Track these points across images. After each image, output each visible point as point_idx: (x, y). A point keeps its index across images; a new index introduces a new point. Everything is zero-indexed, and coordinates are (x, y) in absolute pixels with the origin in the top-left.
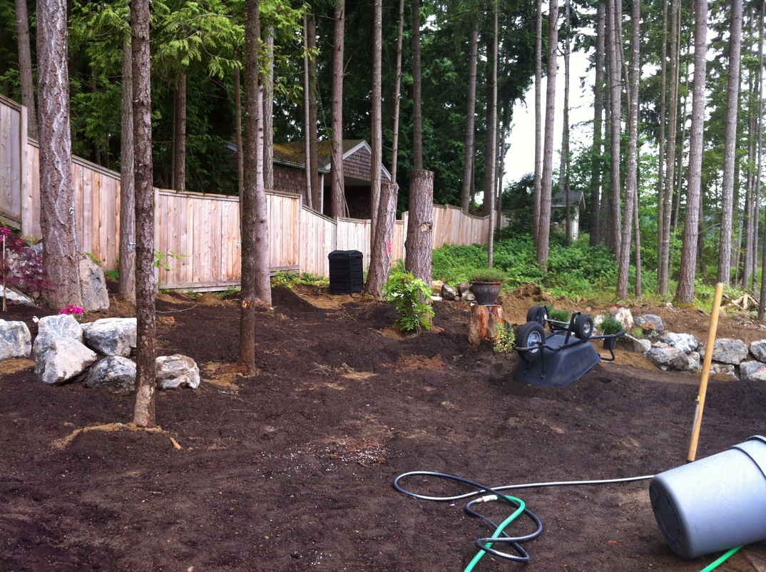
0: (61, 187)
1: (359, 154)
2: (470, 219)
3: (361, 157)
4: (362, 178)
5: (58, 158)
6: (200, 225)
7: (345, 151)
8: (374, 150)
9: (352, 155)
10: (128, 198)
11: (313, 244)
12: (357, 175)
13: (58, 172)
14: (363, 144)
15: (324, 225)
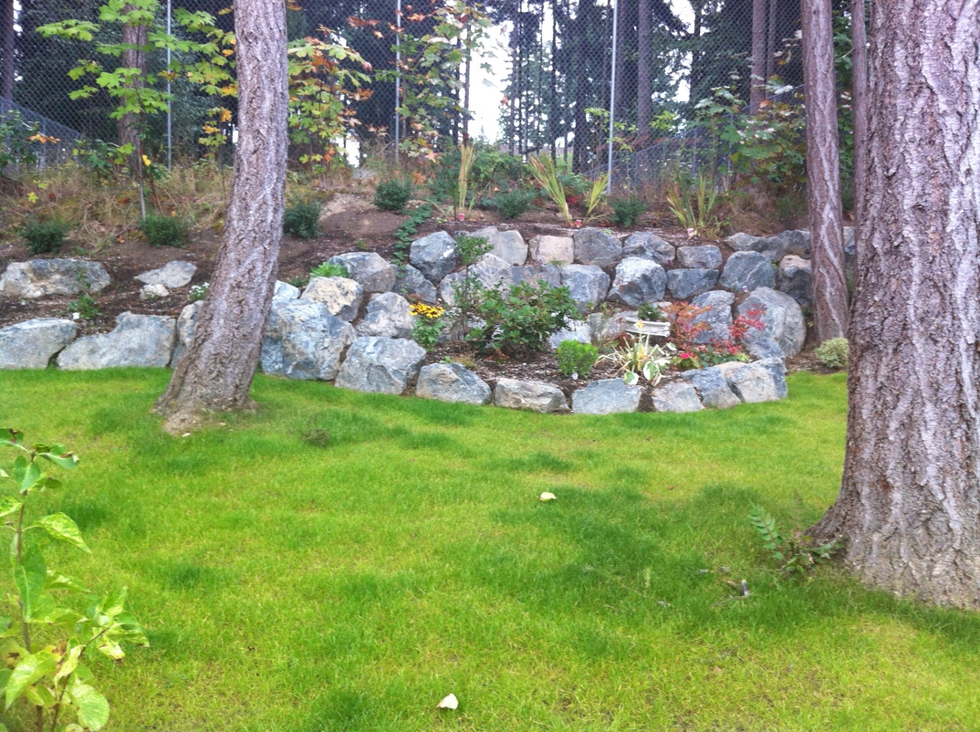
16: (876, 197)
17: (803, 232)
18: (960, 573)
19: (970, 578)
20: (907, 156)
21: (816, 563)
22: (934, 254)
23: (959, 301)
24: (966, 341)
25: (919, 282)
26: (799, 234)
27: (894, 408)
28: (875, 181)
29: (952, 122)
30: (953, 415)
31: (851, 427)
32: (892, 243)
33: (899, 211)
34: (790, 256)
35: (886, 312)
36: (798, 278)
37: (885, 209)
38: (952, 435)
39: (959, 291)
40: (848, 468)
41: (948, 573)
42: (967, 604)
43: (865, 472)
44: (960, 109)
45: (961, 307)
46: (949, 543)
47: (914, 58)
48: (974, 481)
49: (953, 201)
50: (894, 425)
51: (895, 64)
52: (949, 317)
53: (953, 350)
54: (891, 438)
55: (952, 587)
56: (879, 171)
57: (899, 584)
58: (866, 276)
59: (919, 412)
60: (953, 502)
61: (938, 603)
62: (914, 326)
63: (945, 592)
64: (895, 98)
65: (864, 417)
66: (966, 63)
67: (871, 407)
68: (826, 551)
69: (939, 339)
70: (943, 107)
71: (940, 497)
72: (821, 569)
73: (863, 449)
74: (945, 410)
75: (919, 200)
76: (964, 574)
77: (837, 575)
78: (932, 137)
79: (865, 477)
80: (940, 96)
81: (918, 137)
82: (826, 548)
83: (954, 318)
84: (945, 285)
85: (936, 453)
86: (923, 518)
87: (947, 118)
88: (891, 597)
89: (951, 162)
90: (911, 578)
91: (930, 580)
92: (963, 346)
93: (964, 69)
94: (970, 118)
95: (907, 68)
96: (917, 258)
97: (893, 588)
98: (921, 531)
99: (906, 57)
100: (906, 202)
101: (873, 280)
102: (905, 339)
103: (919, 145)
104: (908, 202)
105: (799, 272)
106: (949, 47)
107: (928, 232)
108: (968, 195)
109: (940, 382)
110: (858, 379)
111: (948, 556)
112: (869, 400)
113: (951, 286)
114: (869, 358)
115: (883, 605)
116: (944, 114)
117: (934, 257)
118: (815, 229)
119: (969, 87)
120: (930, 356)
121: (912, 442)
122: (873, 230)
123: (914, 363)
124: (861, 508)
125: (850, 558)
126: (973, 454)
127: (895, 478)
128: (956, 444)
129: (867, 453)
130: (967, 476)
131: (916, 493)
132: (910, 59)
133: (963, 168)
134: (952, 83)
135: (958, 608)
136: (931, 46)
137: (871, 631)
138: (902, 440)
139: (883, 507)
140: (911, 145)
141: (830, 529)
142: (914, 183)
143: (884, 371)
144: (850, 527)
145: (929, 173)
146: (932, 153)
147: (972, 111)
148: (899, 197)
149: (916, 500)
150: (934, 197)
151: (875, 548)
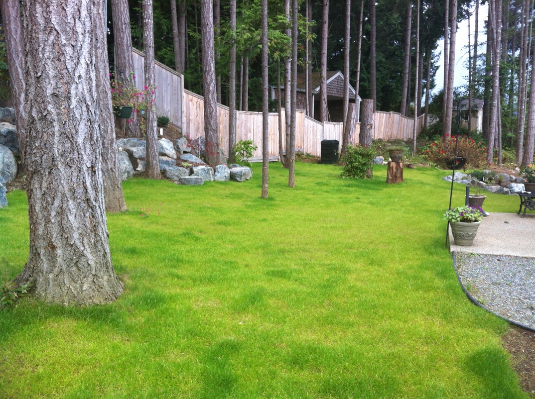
0: (214, 114)
1: (336, 80)
2: (406, 119)
3: (337, 82)
4: (338, 95)
5: (212, 102)
6: (256, 128)
7: (328, 78)
8: (345, 77)
9: (332, 81)
10: (233, 117)
11: (311, 137)
12: (334, 93)
13: (212, 108)
14: (339, 74)
15: (317, 127)
16: (32, 88)
17: (11, 109)
18: (97, 287)
19: (102, 288)
20: (47, 67)
21: (20, 297)
22: (65, 120)
23: (81, 145)
24: (86, 165)
25: (58, 135)
26: (8, 110)
27: (52, 205)
28: (30, 79)
29: (69, 50)
30: (84, 205)
31: (31, 218)
32: (42, 114)
33: (45, 96)
34: (4, 123)
35: (42, 152)
36: (10, 136)
37: (37, 95)
38: (85, 215)
39: (80, 140)
40: (32, 240)
41: (90, 287)
42: (102, 301)
43: (41, 241)
44: (73, 44)
45: (82, 148)
46: (90, 272)
47: (47, 13)
48: (99, 238)
49: (73, 92)
50: (53, 213)
51: (37, 15)
52: (76, 153)
53: (80, 171)
54: (53, 221)
55: (94, 294)
56: (32, 74)
57: (66, 299)
58: (30, 132)
59: (66, 205)
60: (89, 250)
61: (87, 305)
62: (58, 159)
63: (90, 298)
64: (38, 34)
65: (37, 211)
66: (74, 19)
67: (40, 205)
68: (25, 289)
69: (72, 165)
70: (64, 41)
71: (82, 248)
72: (23, 299)
73: (38, 229)
74: (79, 203)
75: (55, 91)
76: (99, 287)
77: (33, 301)
78: (59, 57)
79: (41, 244)
80: (62, 35)
81: (52, 57)
82: (24, 287)
83: (79, 154)
84: (72, 137)
85: (77, 226)
86: (74, 261)
87: (66, 48)
88: (63, 307)
89: (70, 71)
90: (72, 294)
91: (82, 293)
92: (85, 168)
93: (73, 22)
94: (79, 49)
95: (43, 18)
96: (56, 122)
97: (63, 302)
98: (74, 268)
99: (43, 12)
100: (48, 91)
101: (34, 134)
102: (54, 166)
103: (53, 61)
104: (49, 92)
105: (10, 132)
106: (65, 10)
107: (61, 108)
108: (80, 89)
109: (75, 188)
110: (32, 190)
111: (90, 279)
112: (39, 202)
113: (76, 137)
114: (36, 178)
115: (59, 311)
116: (64, 45)
117: (65, 122)
118: (17, 107)
119: (77, 32)
120: (69, 175)
121: (64, 222)
122: (32, 107)
123: (60, 179)
124: (41, 261)
125: (38, 290)
126: (97, 224)
127: (58, 243)
128: (87, 220)
129: (41, 230)
130: (95, 236)
131: (69, 248)
132: (45, 13)
133: (77, 75)
134: (68, 29)
135: (98, 305)
136: (55, 7)
137: (52, 327)
138: (59, 221)
139: (53, 259)
140: (48, 61)
141: (26, 276)
142: (51, 81)
143: (45, 185)
144: (37, 273)
145: (59, 77)
146: (60, 66)
147: (79, 45)
148: (44, 89)
149: (70, 252)
150: (63, 89)
151: (51, 282)
